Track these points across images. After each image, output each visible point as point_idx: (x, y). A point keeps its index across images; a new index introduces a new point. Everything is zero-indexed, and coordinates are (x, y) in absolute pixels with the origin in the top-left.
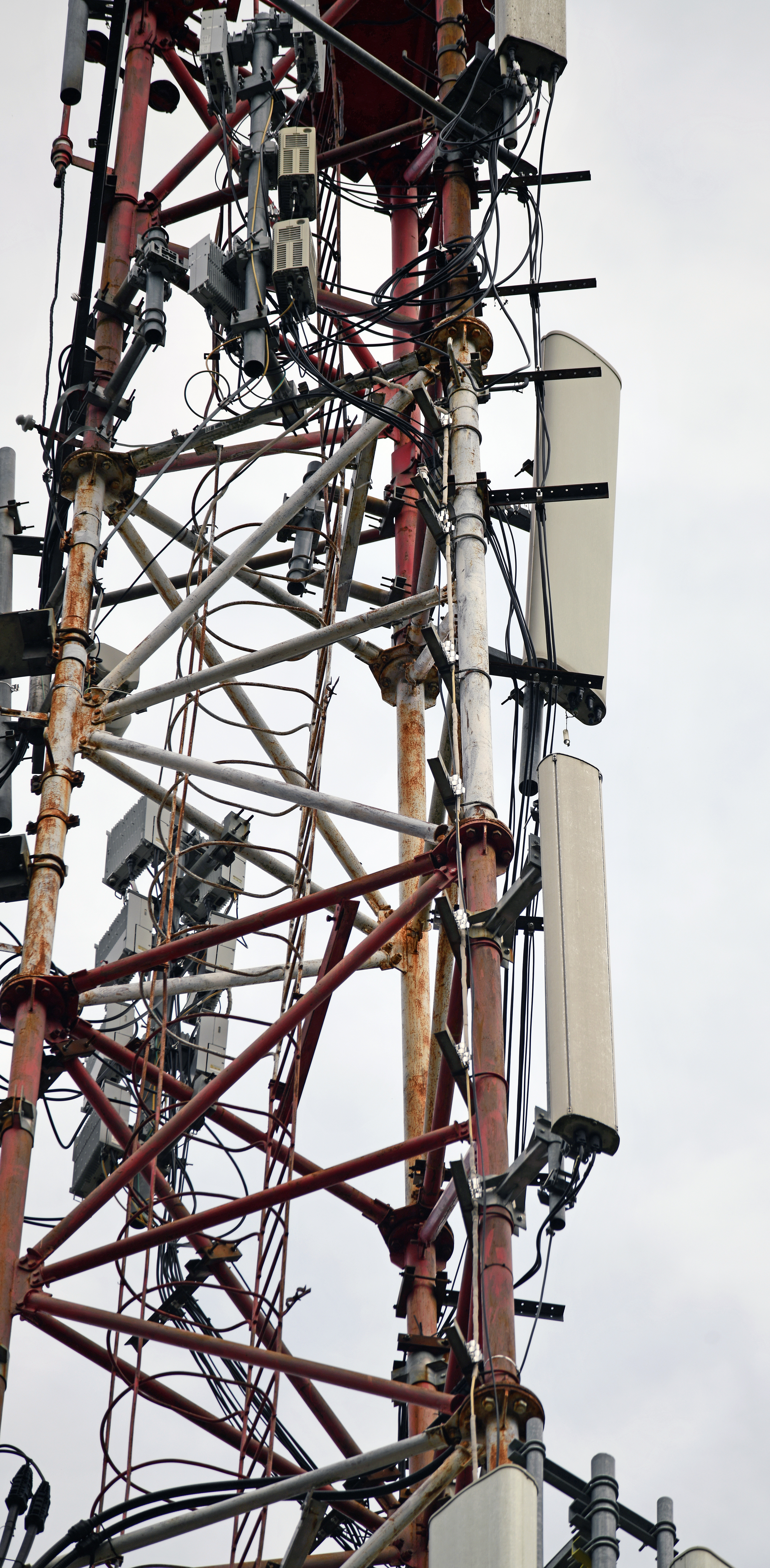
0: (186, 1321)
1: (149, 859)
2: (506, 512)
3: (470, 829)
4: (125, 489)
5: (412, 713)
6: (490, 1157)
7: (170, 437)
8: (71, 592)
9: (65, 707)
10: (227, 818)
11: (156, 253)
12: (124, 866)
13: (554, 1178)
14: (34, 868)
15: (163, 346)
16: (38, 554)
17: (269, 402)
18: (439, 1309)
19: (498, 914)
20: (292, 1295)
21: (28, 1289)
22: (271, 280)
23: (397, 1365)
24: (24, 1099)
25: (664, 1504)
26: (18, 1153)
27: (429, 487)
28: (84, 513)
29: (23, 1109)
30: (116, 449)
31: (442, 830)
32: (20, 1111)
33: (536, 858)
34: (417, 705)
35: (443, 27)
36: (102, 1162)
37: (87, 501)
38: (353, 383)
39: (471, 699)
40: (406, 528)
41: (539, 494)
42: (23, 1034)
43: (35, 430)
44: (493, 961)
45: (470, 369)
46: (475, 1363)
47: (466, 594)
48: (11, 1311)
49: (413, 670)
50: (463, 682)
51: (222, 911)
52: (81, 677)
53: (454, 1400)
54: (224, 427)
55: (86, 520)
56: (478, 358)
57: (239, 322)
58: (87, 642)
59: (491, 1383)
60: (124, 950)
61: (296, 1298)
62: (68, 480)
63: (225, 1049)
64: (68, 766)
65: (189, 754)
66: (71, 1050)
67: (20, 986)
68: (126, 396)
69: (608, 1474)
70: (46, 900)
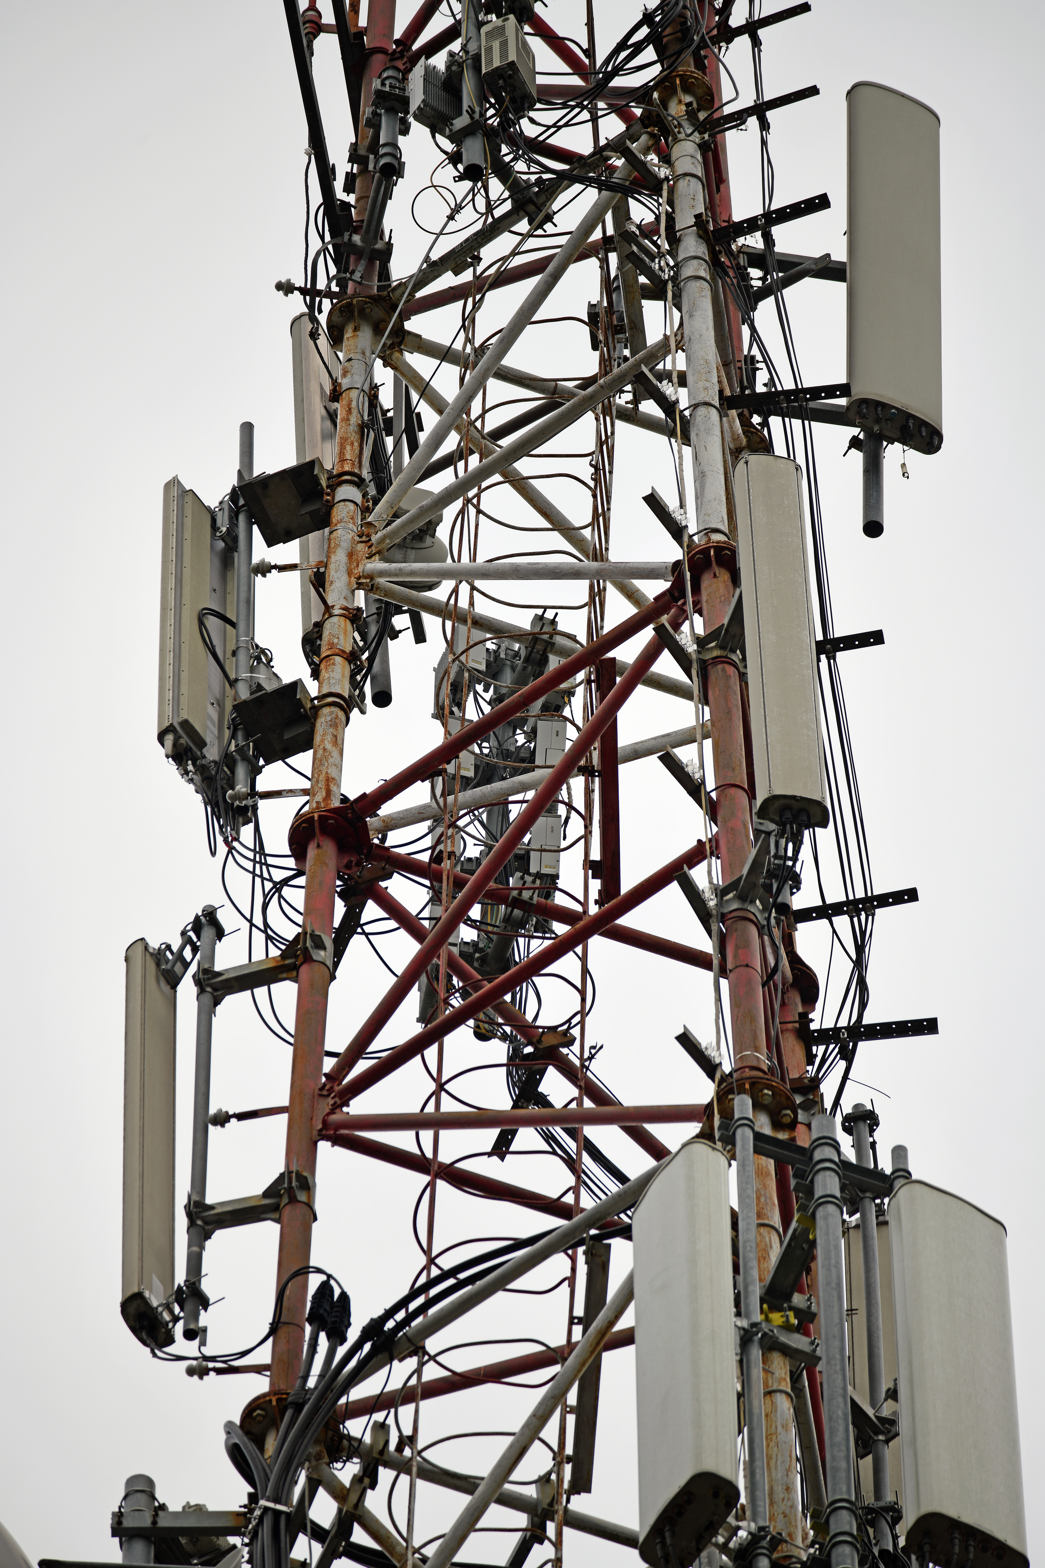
3: (698, 556)
4: (397, 330)
6: (730, 865)
7: (424, 263)
8: (341, 438)
9: (339, 549)
10: (533, 622)
14: (316, 710)
17: (511, 206)
18: (808, 1050)
19: (726, 630)
21: (329, 1113)
22: (484, 83)
24: (313, 931)
25: (898, 1153)
26: (312, 985)
27: (640, 239)
31: (677, 564)
32: (309, 943)
38: (585, 164)
39: (698, 432)
41: (761, 221)
42: (314, 873)
44: (728, 677)
45: (686, 119)
46: (717, 1065)
47: (690, 334)
48: (314, 1139)
52: (355, 516)
54: (473, 241)
55: (352, 366)
56: (692, 106)
57: (454, 131)
58: (360, 482)
59: (731, 1080)
61: (595, 1053)
62: (335, 333)
64: (346, 604)
67: (304, 825)
68: (385, 236)
69: (826, 1134)
70: (329, 737)
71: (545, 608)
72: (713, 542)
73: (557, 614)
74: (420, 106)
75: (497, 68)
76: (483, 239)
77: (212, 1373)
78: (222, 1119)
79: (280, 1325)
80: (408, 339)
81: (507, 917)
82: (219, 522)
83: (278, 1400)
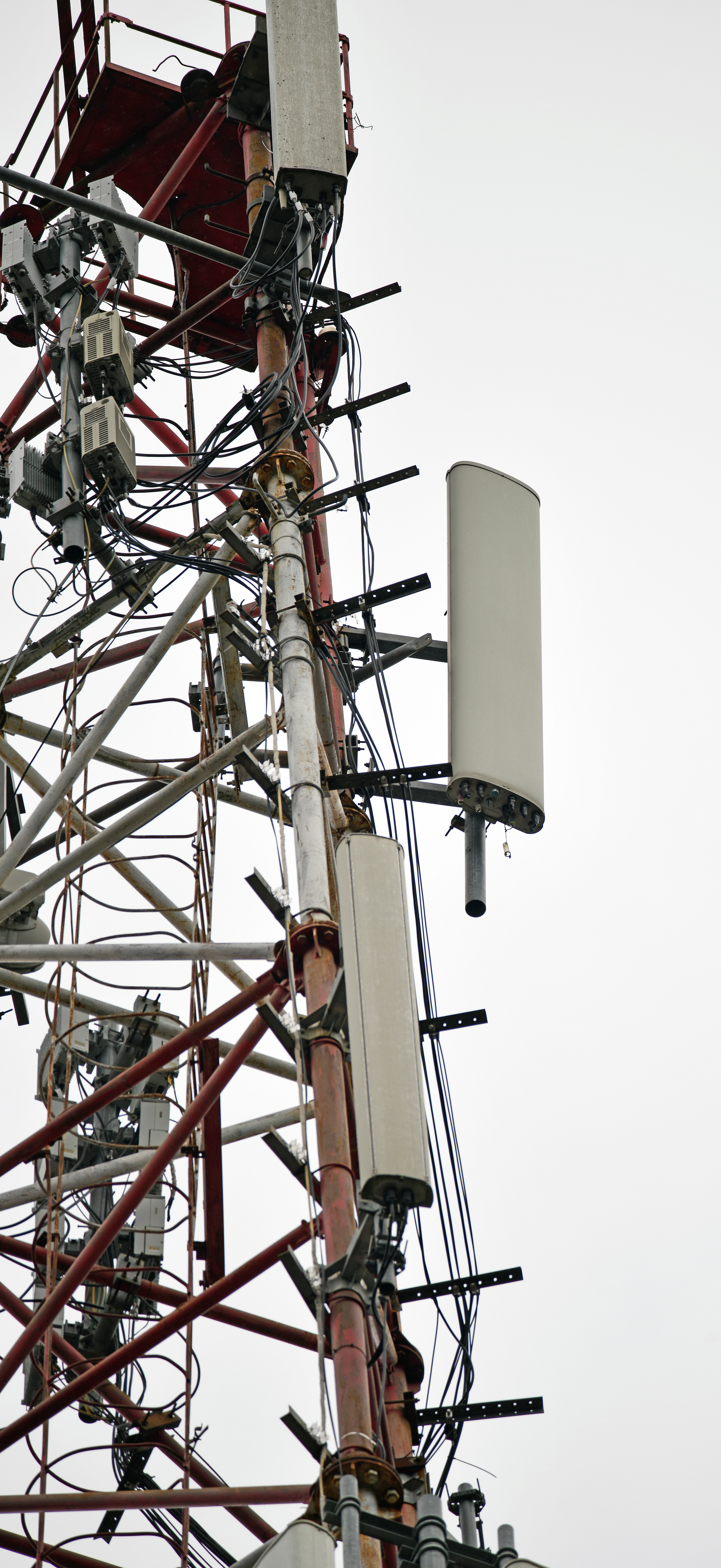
3: (298, 937)
6: (335, 1245)
7: (24, 647)
10: (136, 1003)
17: (111, 587)
18: (414, 1430)
19: (329, 1010)
25: (504, 1532)
27: (240, 620)
31: (280, 945)
35: (251, 184)
38: (185, 545)
39: (300, 813)
41: (362, 601)
44: (331, 1057)
45: (288, 500)
46: (322, 1445)
47: (291, 714)
54: (74, 622)
61: (200, 1435)
63: (162, 1227)
69: (431, 1514)
71: (148, 989)
72: (316, 923)
73: (159, 995)
74: (19, 488)
75: (97, 450)
76: (84, 621)
80: (8, 720)
81: (111, 1298)
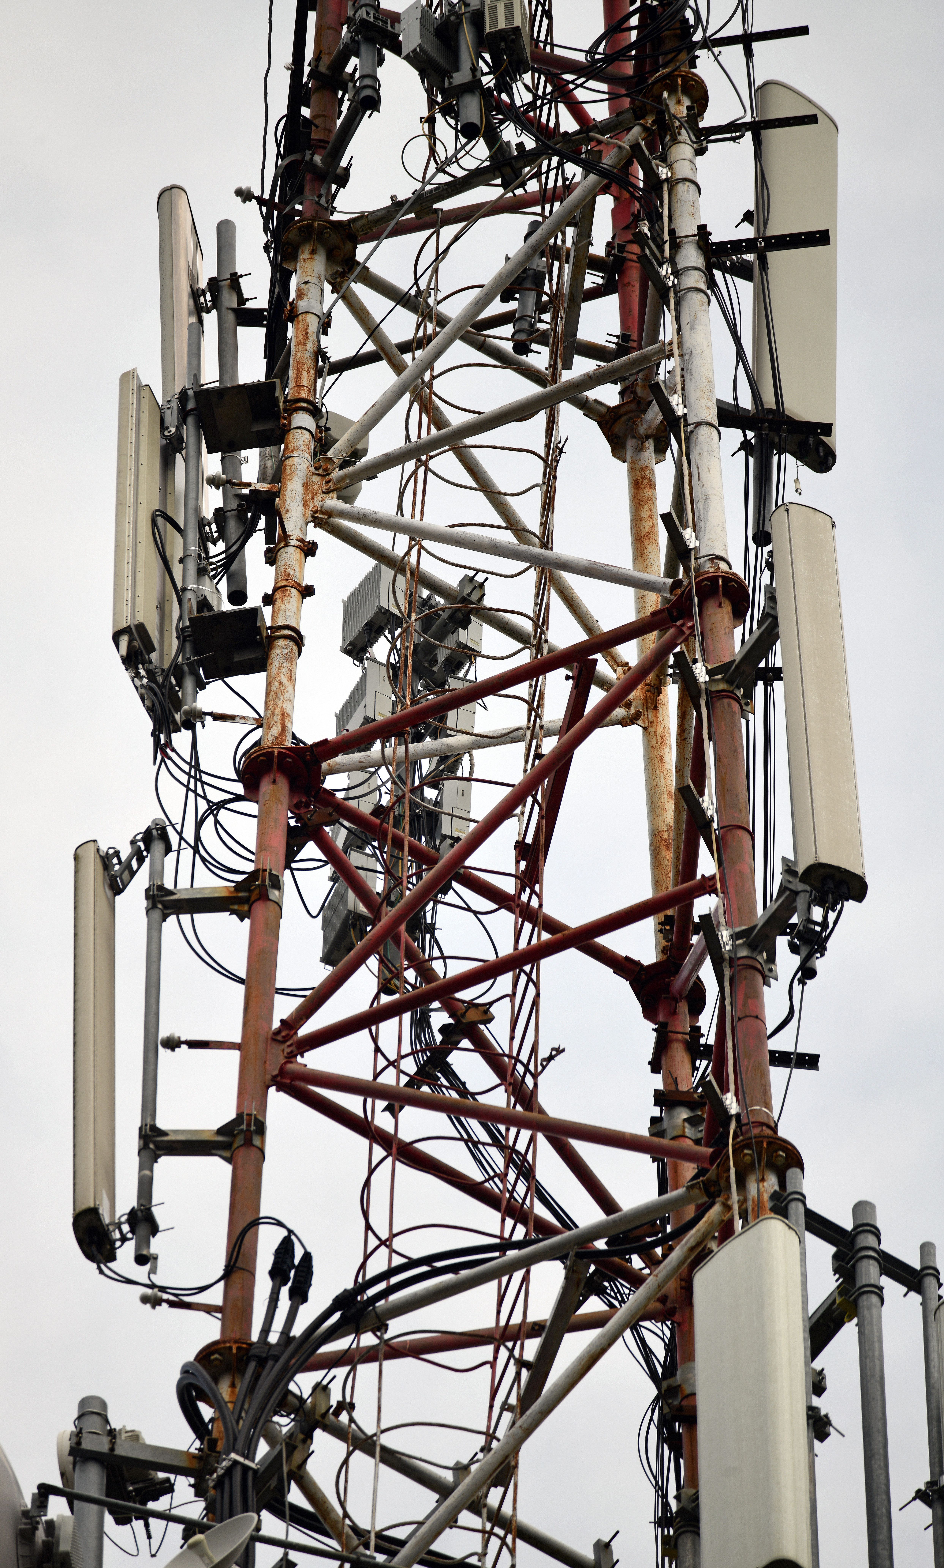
0: (442, 1086)
1: (386, 625)
2: (728, 263)
3: (706, 582)
4: (346, 257)
5: (642, 468)
6: (739, 909)
7: (389, 203)
8: (297, 362)
9: (295, 477)
10: (462, 581)
11: (368, 19)
12: (361, 634)
13: (803, 927)
14: (271, 640)
15: (379, 111)
16: (262, 326)
17: (487, 163)
18: (694, 1063)
19: (736, 666)
20: (547, 1055)
21: (283, 1060)
22: (484, 42)
23: (654, 1121)
24: (271, 870)
25: (926, 1249)
26: (267, 924)
27: (650, 242)
28: (307, 283)
29: (270, 880)
30: (336, 217)
31: (677, 584)
32: (267, 882)
33: (772, 608)
34: (647, 460)
36: (352, 930)
37: (309, 270)
38: (570, 140)
39: (701, 452)
40: (629, 283)
41: (761, 244)
42: (267, 805)
43: (254, 201)
44: (734, 713)
45: (686, 121)
46: (732, 1116)
47: (691, 347)
48: (267, 1083)
49: (642, 425)
50: (692, 436)
51: (461, 674)
52: (310, 446)
53: (713, 1152)
54: (443, 190)
55: (308, 289)
56: (694, 110)
57: (453, 85)
58: (315, 411)
59: (749, 1135)
60: (364, 718)
61: (551, 1058)
62: (289, 250)
63: (469, 812)
64: (301, 536)
65: (422, 519)
66: (316, 819)
67: (262, 758)
68: (344, 163)
69: (868, 1221)
70: (284, 671)
71: (478, 571)
72: (722, 572)
73: (487, 579)
74: (415, 49)
75: (502, 30)
77: (164, 1305)
78: (172, 1044)
79: (235, 1269)
80: (357, 267)
82: (167, 422)
83: (238, 1349)
